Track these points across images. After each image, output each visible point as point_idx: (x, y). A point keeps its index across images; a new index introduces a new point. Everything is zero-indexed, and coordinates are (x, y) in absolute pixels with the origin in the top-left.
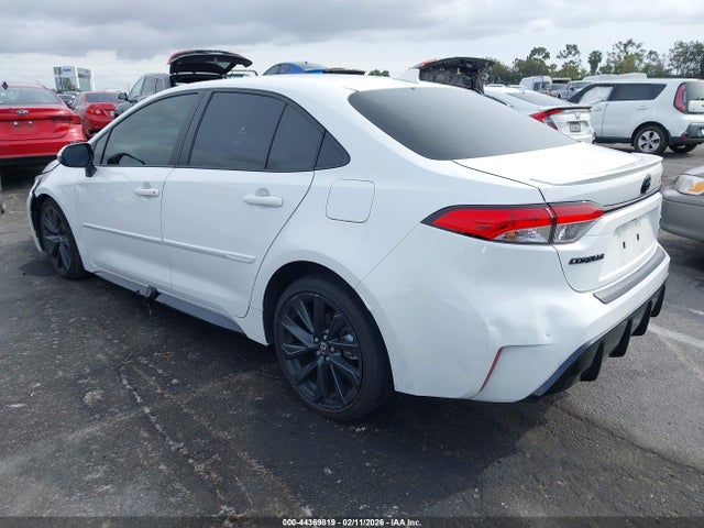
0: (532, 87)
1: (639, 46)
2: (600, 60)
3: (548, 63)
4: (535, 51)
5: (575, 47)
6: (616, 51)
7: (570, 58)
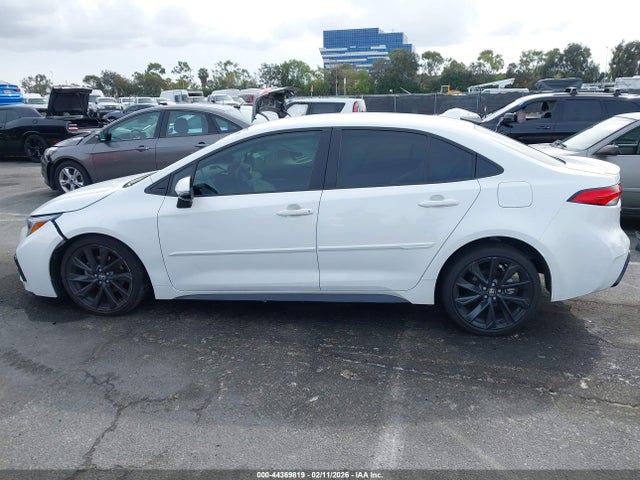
0: (174, 99)
1: (235, 66)
2: (207, 76)
3: (164, 77)
4: (151, 66)
5: (185, 64)
6: (219, 69)
7: (183, 73)
